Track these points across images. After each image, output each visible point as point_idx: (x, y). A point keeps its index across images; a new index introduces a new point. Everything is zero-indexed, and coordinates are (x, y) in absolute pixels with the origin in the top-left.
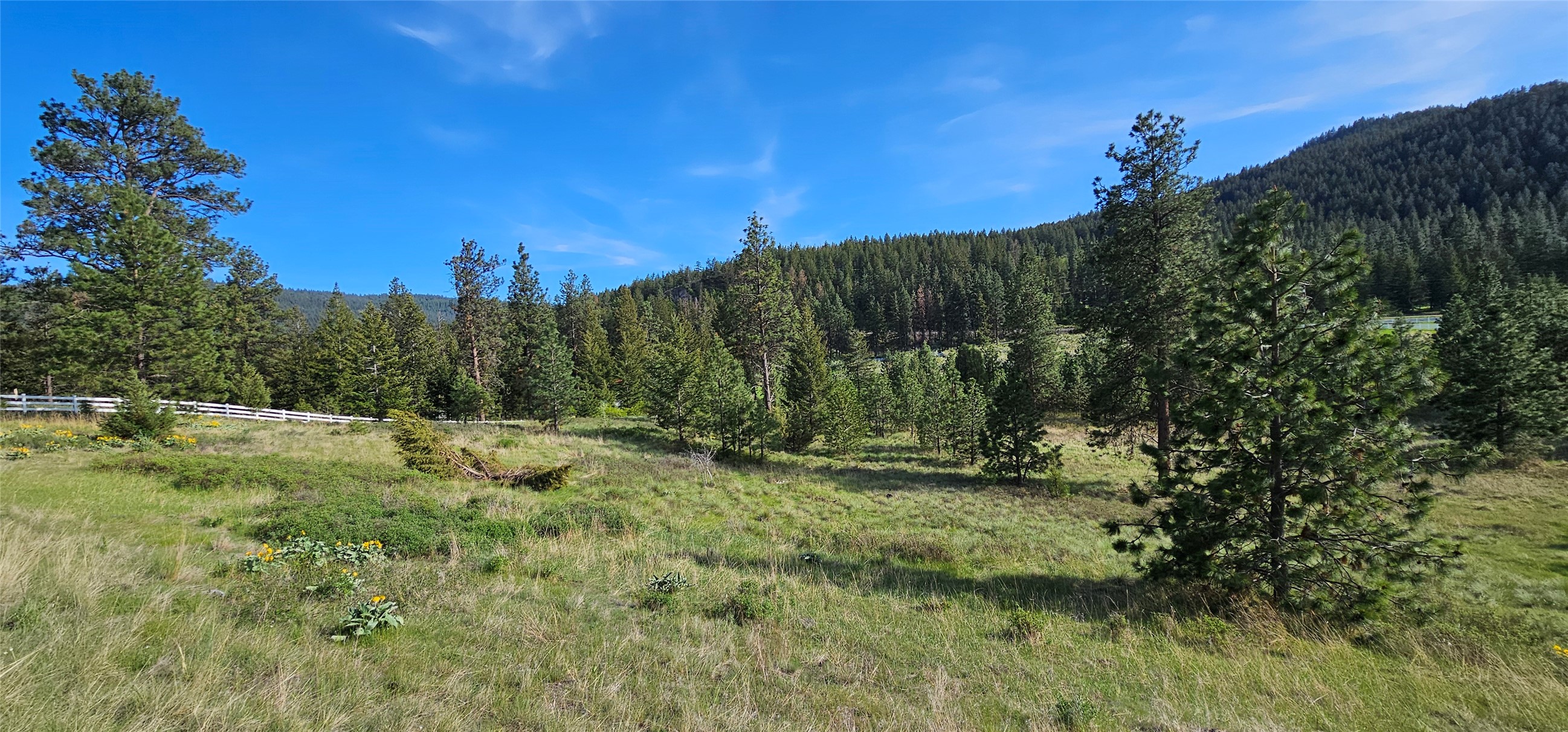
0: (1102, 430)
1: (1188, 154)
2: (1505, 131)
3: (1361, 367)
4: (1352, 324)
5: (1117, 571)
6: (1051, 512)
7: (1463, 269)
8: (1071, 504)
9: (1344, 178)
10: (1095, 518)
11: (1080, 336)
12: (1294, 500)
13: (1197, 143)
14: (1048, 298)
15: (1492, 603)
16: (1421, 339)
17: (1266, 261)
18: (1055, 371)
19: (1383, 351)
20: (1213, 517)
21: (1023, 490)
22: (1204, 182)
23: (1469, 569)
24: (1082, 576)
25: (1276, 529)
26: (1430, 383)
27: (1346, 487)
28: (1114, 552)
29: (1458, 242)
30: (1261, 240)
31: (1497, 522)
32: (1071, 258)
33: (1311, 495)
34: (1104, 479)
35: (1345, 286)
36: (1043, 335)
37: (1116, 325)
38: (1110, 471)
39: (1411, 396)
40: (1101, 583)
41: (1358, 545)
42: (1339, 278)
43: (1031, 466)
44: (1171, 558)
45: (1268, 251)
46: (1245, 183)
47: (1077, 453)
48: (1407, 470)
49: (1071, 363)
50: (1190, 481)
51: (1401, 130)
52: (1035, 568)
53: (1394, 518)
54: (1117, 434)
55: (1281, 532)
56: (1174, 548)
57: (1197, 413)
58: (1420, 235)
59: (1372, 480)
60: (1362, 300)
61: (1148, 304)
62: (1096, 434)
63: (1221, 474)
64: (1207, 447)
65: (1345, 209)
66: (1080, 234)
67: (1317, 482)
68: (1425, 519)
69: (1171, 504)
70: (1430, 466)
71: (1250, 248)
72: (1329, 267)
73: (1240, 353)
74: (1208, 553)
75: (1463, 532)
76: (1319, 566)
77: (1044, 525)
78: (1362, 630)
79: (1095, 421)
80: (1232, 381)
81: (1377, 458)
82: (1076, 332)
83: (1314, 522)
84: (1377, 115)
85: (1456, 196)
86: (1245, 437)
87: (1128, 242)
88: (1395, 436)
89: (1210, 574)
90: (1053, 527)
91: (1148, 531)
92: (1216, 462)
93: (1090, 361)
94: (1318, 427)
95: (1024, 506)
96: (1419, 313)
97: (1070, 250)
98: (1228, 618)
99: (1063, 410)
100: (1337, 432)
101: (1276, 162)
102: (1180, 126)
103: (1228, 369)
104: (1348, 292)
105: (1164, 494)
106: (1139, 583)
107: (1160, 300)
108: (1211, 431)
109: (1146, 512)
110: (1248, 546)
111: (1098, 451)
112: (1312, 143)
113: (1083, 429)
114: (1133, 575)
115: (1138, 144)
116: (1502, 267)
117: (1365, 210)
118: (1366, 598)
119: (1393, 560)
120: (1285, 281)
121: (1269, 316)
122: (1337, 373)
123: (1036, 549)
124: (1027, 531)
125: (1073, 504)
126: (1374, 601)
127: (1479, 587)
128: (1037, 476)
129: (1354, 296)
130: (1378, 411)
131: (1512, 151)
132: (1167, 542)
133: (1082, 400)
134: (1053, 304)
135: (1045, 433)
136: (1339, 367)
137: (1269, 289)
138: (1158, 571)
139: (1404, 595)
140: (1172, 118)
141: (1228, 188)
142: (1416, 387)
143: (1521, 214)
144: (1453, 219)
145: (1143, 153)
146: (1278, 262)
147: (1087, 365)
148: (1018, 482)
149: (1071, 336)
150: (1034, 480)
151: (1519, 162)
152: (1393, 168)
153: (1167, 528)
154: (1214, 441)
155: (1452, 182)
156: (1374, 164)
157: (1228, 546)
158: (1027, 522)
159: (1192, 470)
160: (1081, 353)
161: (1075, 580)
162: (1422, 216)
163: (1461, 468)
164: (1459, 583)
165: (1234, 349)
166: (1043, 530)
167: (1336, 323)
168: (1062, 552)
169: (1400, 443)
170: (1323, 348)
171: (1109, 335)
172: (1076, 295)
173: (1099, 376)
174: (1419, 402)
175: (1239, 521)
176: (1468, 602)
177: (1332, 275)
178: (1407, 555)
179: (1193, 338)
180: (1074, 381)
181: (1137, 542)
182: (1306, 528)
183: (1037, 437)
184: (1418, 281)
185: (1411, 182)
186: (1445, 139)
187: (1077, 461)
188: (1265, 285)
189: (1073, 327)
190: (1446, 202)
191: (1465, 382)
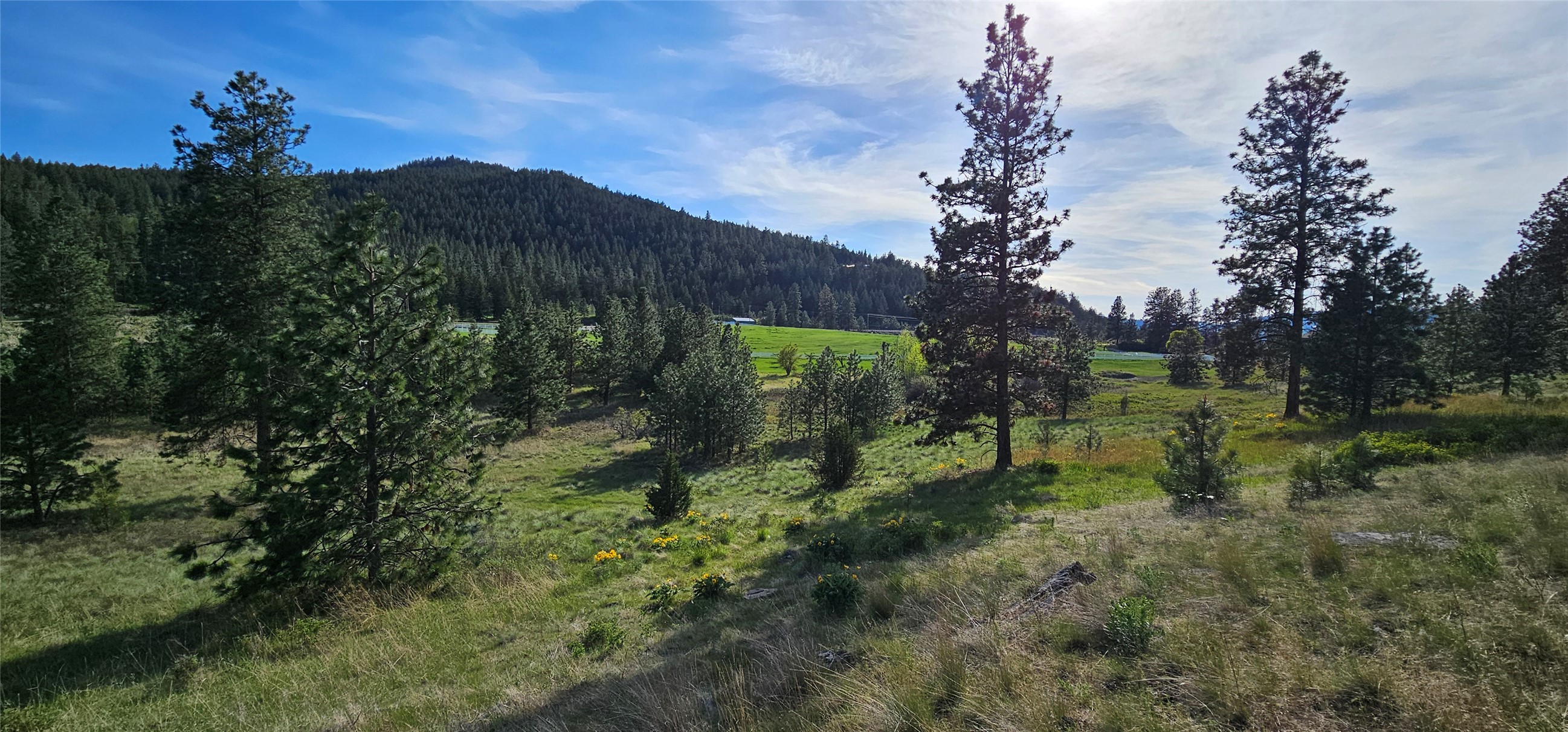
0: (184, 435)
1: (295, 135)
2: (537, 197)
3: (440, 362)
4: (433, 325)
5: (194, 601)
6: (96, 552)
7: (512, 291)
8: (130, 535)
9: (439, 202)
10: (168, 544)
11: (154, 319)
12: (388, 483)
13: (307, 127)
14: (104, 265)
15: (521, 534)
16: (487, 341)
17: (363, 259)
18: (113, 363)
19: (456, 349)
20: (312, 515)
21: (45, 530)
22: (315, 171)
23: (509, 513)
24: (140, 623)
25: (370, 513)
26: (484, 375)
27: (427, 465)
28: (189, 582)
29: (510, 271)
30: (361, 239)
31: (527, 474)
32: (141, 220)
33: (400, 478)
34: (186, 494)
35: (428, 292)
36: (90, 314)
37: (203, 309)
38: (194, 483)
39: (473, 386)
40: (170, 624)
41: (437, 513)
42: (424, 285)
43: (65, 494)
44: (264, 569)
45: (366, 250)
46: (358, 183)
47: (144, 467)
48: (470, 445)
49: (139, 353)
50: (287, 481)
51: (479, 175)
52: (53, 637)
53: (461, 486)
54: (205, 438)
55: (376, 516)
56: (266, 557)
57: (295, 409)
58: (488, 260)
59: (445, 456)
60: (440, 306)
61: (247, 289)
62: (172, 440)
63: (319, 469)
64: (306, 444)
65: (440, 228)
66: (158, 191)
67: (404, 464)
68: (480, 482)
69: (265, 509)
70: (484, 440)
71: (350, 244)
72: (417, 274)
73: (337, 346)
74: (304, 553)
75: (507, 486)
76: (406, 537)
77: (79, 572)
78: (437, 584)
79: (173, 423)
80: (329, 375)
81: (449, 437)
82: (143, 313)
83: (403, 500)
84: (463, 158)
85: (509, 236)
86: (344, 430)
87: (222, 214)
88: (462, 419)
89: (306, 574)
90: (97, 571)
91: (234, 544)
92: (315, 458)
93: (170, 351)
94: (407, 415)
95: (44, 554)
96: (487, 321)
97: (141, 208)
98: (323, 614)
99: (125, 414)
100: (422, 418)
101: (386, 171)
102: (289, 104)
103: (328, 363)
104: (430, 298)
105: (255, 499)
106: (223, 609)
107: (261, 286)
108: (309, 427)
109: (231, 525)
110: (346, 536)
111: (178, 461)
112: (415, 165)
113: (154, 436)
114: (215, 600)
115: (236, 104)
116: (533, 292)
117: (455, 233)
118: (441, 557)
119: (460, 519)
120: (380, 282)
121: (367, 311)
122: (422, 366)
123: (62, 611)
124: (46, 588)
125: (134, 534)
126: (445, 558)
127: (514, 525)
128: (73, 507)
129: (435, 302)
130: (451, 399)
131: (540, 212)
132: (261, 552)
133: (155, 400)
134: (110, 273)
135: (88, 446)
136: (424, 362)
137: (367, 287)
138: (247, 588)
139: (468, 545)
140: (280, 91)
141: (342, 184)
142: (476, 378)
143: (544, 257)
144: (508, 253)
145: (241, 116)
146: (376, 263)
147: (164, 357)
148: (35, 521)
149: (140, 319)
150: (68, 513)
151: (543, 221)
152: (472, 203)
153: (258, 536)
154: (312, 437)
155: (508, 224)
156: (460, 195)
157: (327, 541)
158: (47, 575)
159: (289, 469)
160: (155, 340)
161: (128, 632)
162: (490, 246)
163: (502, 438)
164: (503, 525)
165: (332, 342)
166: (77, 579)
167: (421, 323)
168: (107, 603)
169: (465, 424)
170: (411, 344)
171: (194, 321)
172: (149, 267)
173: (179, 369)
174: (479, 390)
175: (338, 513)
176: (508, 538)
177: (418, 281)
178: (469, 513)
179: (292, 328)
180: (143, 376)
181: (219, 563)
182: (397, 506)
183: (74, 453)
184: (486, 296)
185: (483, 218)
186: (504, 191)
187: (145, 478)
188: (362, 282)
189: (140, 307)
190: (504, 238)
191: (511, 375)
